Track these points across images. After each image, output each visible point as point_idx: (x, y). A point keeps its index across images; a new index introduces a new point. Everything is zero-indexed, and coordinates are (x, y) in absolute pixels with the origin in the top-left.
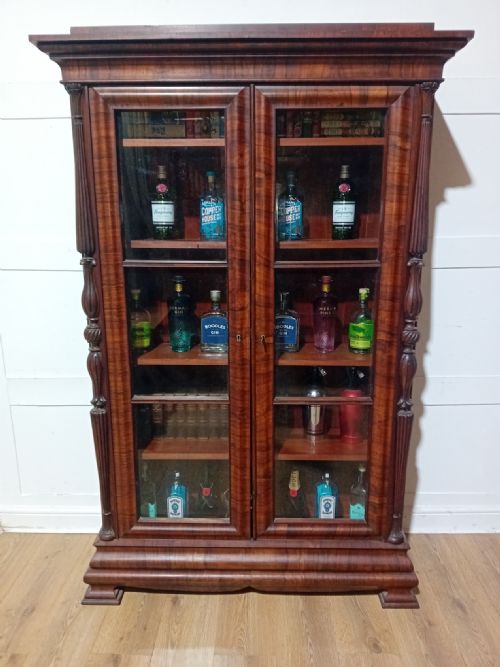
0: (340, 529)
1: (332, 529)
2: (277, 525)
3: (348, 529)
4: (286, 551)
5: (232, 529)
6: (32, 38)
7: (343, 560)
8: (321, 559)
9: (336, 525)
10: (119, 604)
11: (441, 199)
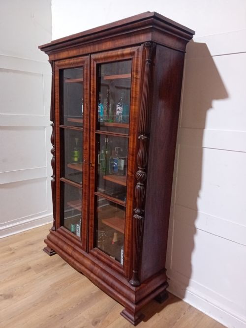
0: (113, 265)
1: (110, 263)
2: (94, 250)
3: (116, 267)
4: (94, 264)
5: (81, 244)
6: (39, 47)
7: (111, 280)
8: (104, 275)
9: (112, 262)
10: (51, 255)
11: (210, 106)
